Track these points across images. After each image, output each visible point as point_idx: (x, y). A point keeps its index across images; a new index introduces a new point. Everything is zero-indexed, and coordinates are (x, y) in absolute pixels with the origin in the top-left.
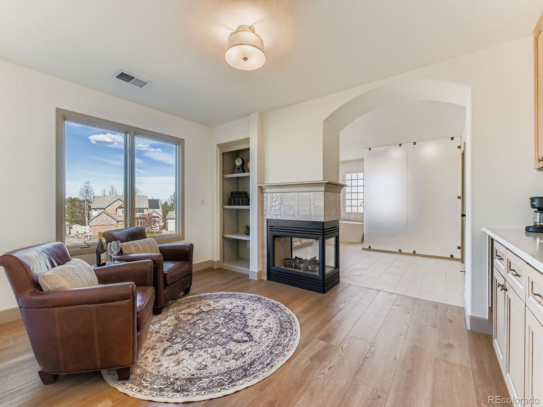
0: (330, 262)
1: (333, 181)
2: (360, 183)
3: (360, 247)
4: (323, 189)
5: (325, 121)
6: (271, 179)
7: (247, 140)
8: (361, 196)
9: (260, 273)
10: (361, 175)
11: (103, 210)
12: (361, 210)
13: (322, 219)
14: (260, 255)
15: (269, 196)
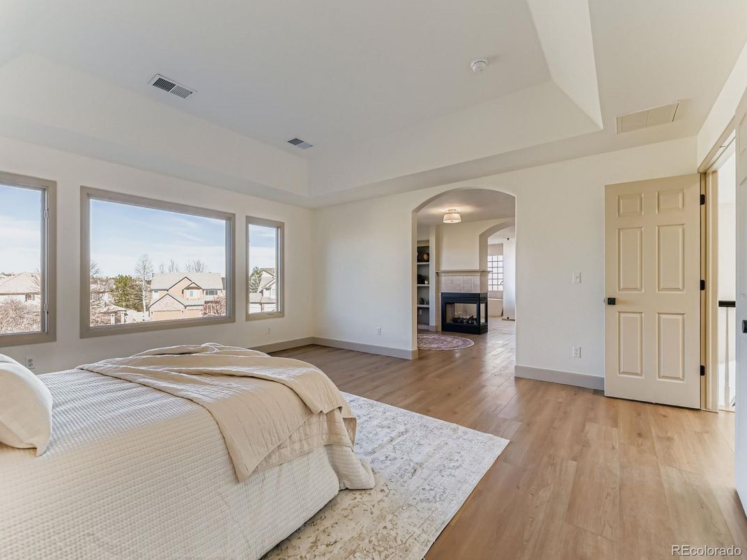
0: (483, 321)
1: (484, 269)
2: (500, 264)
3: (501, 319)
4: (479, 274)
5: (480, 236)
6: (444, 268)
7: (428, 241)
8: (501, 276)
9: (436, 327)
10: (500, 258)
11: (166, 292)
12: (501, 288)
13: (479, 292)
14: (437, 315)
15: (443, 278)
